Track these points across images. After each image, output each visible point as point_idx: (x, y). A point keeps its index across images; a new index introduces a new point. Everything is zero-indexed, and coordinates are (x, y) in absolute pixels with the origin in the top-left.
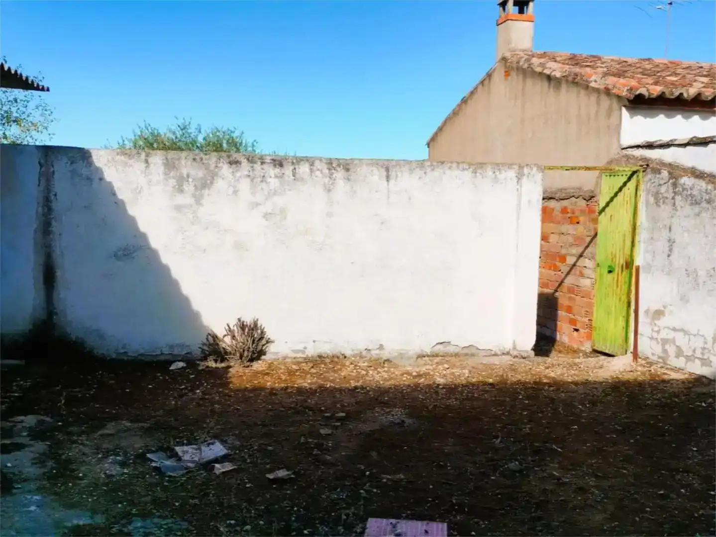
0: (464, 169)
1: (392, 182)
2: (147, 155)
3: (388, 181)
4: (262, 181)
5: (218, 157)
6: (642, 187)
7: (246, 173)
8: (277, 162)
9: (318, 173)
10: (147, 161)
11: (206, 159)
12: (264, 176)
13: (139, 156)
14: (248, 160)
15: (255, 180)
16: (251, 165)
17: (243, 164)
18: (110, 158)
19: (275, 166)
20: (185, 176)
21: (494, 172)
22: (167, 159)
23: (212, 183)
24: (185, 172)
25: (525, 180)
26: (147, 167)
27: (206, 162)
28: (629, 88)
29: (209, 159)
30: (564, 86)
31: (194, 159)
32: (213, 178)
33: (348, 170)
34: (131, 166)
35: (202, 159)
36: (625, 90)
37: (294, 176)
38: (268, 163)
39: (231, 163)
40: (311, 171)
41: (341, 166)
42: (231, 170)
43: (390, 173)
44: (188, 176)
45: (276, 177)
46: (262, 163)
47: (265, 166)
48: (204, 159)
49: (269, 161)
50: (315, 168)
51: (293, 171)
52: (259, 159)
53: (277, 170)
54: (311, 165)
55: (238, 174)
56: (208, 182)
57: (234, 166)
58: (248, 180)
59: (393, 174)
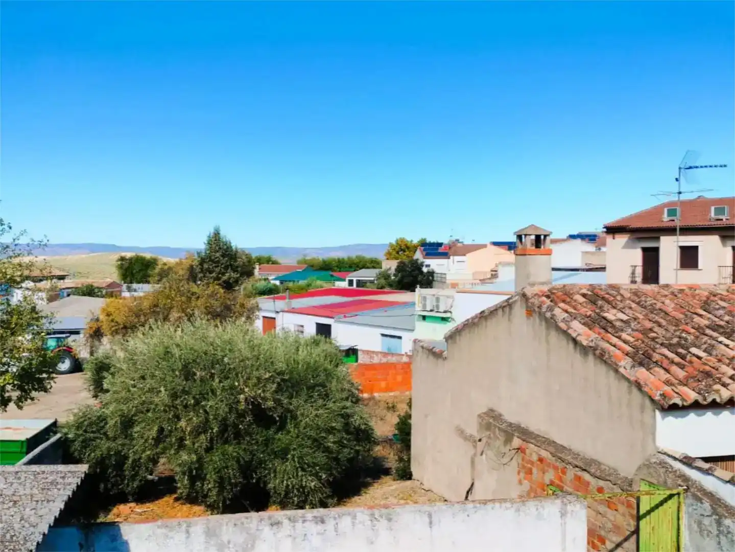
0: (507, 509)
1: (435, 528)
2: (189, 526)
3: (431, 527)
4: (304, 540)
5: (259, 520)
6: (683, 508)
7: (288, 533)
8: (319, 519)
9: (360, 526)
10: (188, 532)
11: (247, 524)
12: (305, 535)
13: (180, 528)
14: (290, 519)
15: (297, 540)
16: (292, 524)
17: (284, 524)
18: (151, 533)
19: (317, 523)
20: (226, 542)
21: (537, 509)
22: (208, 527)
23: (253, 546)
24: (225, 538)
25: (569, 518)
26: (188, 537)
27: (247, 526)
28: (662, 393)
29: (251, 522)
30: (591, 357)
31: (235, 525)
32: (254, 542)
33: (390, 520)
34: (172, 538)
35: (242, 523)
36: (658, 394)
37: (336, 531)
38: (310, 521)
39: (272, 525)
40: (353, 524)
41: (384, 517)
42: (273, 532)
43: (433, 519)
44: (229, 542)
45: (318, 534)
46: (304, 521)
47: (307, 524)
48: (245, 523)
49: (311, 519)
50: (357, 521)
51: (334, 526)
52: (301, 517)
53: (320, 527)
54: (353, 519)
55: (279, 535)
56: (249, 546)
57: (275, 527)
58: (290, 539)
59: (435, 519)
